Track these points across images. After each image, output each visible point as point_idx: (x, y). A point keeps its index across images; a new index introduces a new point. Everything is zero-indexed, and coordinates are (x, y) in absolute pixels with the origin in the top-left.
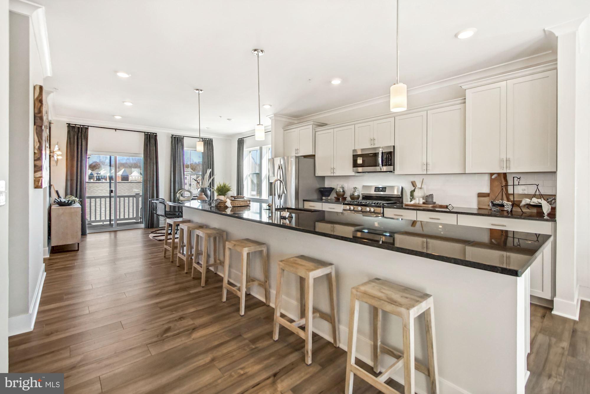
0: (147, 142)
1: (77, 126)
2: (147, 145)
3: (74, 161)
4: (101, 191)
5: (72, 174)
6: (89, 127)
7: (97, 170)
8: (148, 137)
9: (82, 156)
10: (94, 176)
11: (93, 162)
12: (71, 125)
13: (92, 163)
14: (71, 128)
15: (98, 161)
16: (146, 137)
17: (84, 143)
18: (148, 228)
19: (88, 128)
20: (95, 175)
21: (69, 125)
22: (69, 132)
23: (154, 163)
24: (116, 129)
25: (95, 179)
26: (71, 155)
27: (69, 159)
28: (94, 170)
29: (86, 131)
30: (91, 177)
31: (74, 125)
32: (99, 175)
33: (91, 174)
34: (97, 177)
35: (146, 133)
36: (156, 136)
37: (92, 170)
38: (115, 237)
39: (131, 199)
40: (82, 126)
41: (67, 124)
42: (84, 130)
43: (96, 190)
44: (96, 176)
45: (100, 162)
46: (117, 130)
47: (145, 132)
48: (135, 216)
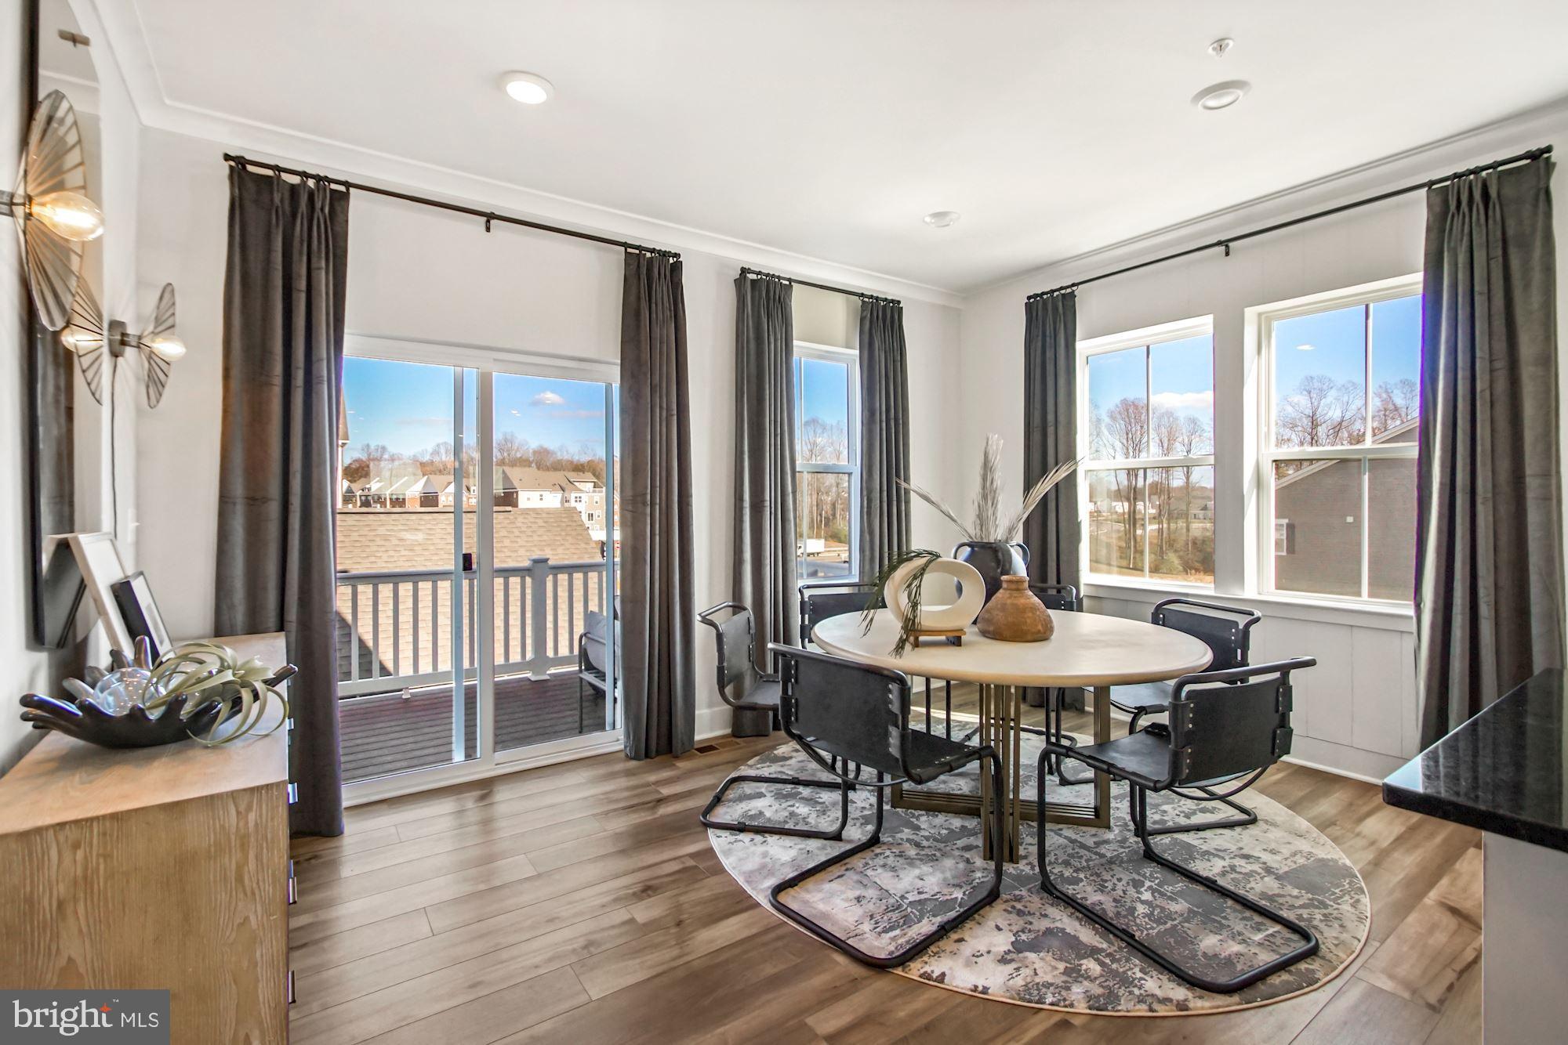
0: (639, 298)
1: (284, 176)
2: (638, 313)
3: (269, 384)
4: (383, 543)
5: (254, 469)
6: (352, 190)
7: (363, 479)
8: (644, 271)
9: (314, 358)
10: (355, 496)
11: (355, 461)
12: (250, 168)
13: (351, 464)
14: (251, 186)
15: (364, 459)
16: (634, 267)
17: (323, 280)
18: (647, 756)
19: (345, 196)
20: (358, 493)
21: (239, 167)
22: (236, 208)
23: (668, 409)
24: (490, 217)
25: (359, 504)
26: (247, 349)
27: (236, 372)
28: (355, 481)
29: (338, 209)
30: (348, 498)
31: (270, 173)
32: (366, 492)
33: (350, 490)
34: (363, 498)
35: (629, 250)
36: (677, 268)
37: (350, 481)
38: (487, 824)
39: (515, 581)
40: (311, 183)
41: (227, 157)
42: (323, 204)
43: (369, 538)
44: (360, 496)
45: (369, 459)
46: (493, 222)
47: (625, 245)
48: (529, 656)
